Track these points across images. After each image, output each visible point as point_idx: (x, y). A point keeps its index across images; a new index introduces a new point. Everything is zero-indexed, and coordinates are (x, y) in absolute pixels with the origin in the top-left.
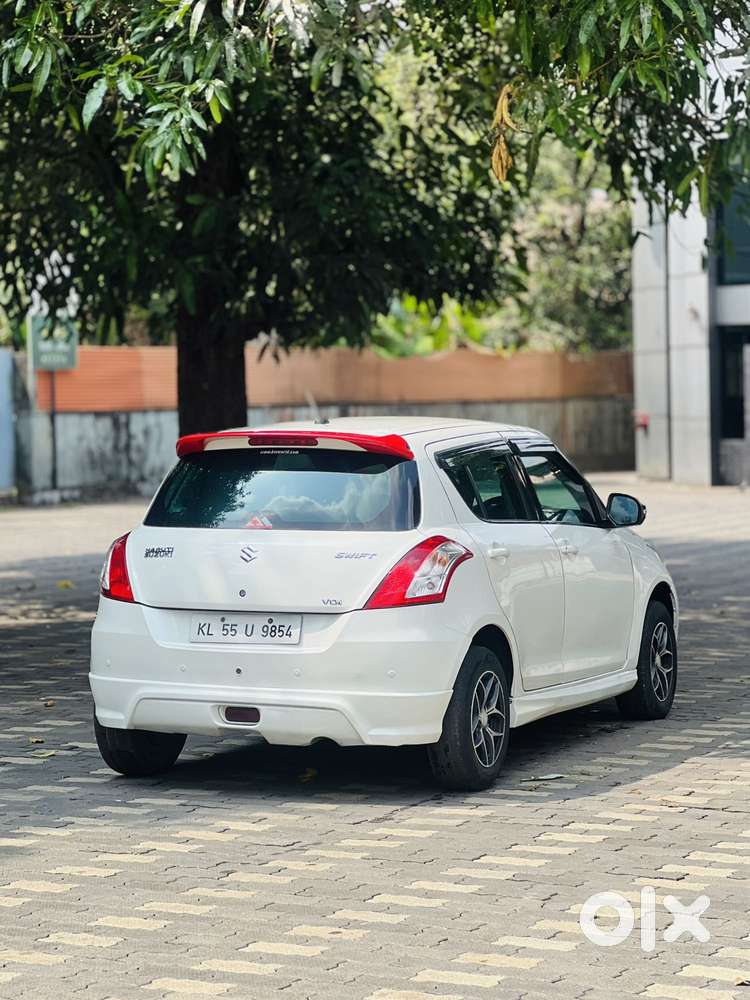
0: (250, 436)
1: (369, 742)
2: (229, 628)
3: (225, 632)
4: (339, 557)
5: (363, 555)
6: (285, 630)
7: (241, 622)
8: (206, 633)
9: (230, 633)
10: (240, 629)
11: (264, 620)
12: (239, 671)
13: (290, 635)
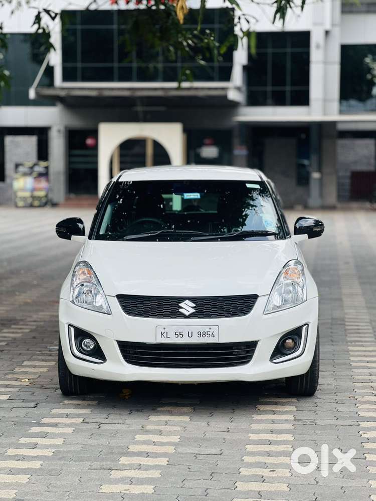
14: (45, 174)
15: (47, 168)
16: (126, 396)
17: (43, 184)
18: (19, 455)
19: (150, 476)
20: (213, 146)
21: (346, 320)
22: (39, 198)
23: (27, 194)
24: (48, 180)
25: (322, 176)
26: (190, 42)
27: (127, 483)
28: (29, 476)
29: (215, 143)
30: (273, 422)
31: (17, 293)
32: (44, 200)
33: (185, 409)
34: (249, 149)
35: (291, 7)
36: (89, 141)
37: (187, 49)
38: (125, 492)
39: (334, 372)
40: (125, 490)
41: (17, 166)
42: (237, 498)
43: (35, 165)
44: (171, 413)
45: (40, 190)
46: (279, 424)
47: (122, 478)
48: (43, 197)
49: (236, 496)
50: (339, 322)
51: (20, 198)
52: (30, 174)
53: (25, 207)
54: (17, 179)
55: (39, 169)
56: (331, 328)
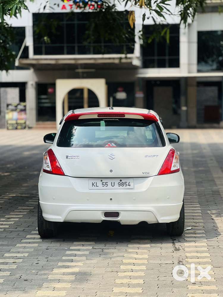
0: (98, 114)
1: (160, 222)
2: (105, 184)
3: (103, 185)
4: (146, 156)
5: (154, 156)
6: (127, 184)
7: (109, 182)
8: (95, 186)
9: (105, 185)
10: (109, 184)
11: (118, 181)
12: (111, 199)
13: (130, 185)
14: (24, 110)
15: (25, 106)
16: (111, 234)
17: (23, 116)
18: (65, 265)
19: (140, 275)
20: (123, 92)
21: (220, 192)
22: (21, 124)
23: (14, 122)
24: (26, 114)
25: (188, 108)
26: (127, 35)
27: (129, 279)
28: (75, 276)
29: (124, 91)
30: (196, 247)
31: (28, 180)
32: (24, 125)
33: (146, 241)
34: (144, 93)
35: (189, 17)
36: (50, 90)
37: (125, 39)
38: (129, 283)
39: (222, 220)
40: (129, 282)
41: (8, 105)
42: (189, 285)
43: (18, 104)
44: (139, 243)
45: (22, 119)
46: (200, 248)
47: (125, 276)
48: (23, 123)
49: (189, 284)
50: (217, 193)
51: (10, 124)
52: (16, 110)
53: (13, 129)
54: (8, 113)
55: (21, 107)
56: (213, 197)
